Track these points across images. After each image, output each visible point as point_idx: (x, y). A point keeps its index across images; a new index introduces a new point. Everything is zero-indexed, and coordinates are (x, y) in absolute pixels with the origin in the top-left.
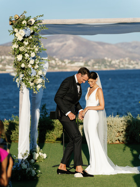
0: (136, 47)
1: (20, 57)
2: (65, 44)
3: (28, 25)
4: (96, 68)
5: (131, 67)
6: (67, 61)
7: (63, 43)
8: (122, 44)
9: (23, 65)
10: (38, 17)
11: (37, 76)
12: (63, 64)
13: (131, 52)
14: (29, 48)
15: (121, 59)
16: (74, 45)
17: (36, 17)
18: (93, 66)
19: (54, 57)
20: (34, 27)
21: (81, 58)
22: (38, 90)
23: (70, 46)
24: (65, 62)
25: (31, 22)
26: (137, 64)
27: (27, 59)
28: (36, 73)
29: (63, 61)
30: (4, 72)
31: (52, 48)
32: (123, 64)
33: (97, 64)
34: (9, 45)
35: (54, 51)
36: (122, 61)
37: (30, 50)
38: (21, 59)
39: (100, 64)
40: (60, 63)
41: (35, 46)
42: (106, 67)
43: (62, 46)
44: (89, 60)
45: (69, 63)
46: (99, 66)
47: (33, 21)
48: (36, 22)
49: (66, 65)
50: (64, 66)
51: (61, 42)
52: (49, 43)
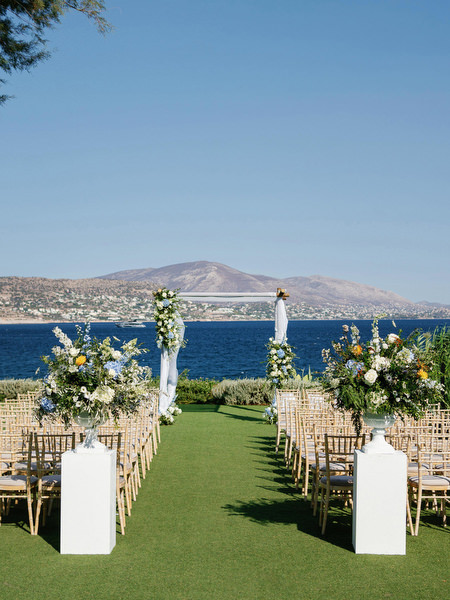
0: (318, 284)
2: (205, 278)
3: (167, 297)
4: (253, 318)
5: (310, 317)
7: (201, 276)
8: (296, 279)
12: (200, 310)
13: (309, 293)
14: (168, 316)
16: (219, 280)
18: (248, 314)
23: (212, 281)
24: (202, 307)
25: (170, 294)
26: (320, 311)
29: (199, 306)
30: (104, 321)
31: (183, 283)
32: (296, 312)
33: (256, 311)
34: (113, 277)
36: (295, 307)
39: (260, 312)
42: (269, 317)
43: (200, 281)
45: (209, 308)
46: (257, 314)
49: (204, 311)
50: (202, 313)
51: (197, 275)
52: (178, 276)
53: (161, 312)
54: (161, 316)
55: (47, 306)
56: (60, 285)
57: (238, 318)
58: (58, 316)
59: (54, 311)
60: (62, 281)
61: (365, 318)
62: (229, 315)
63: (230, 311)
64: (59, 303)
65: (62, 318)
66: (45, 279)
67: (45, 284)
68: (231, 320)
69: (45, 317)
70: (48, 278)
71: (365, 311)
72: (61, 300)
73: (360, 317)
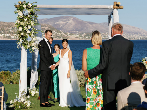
1: (21, 29)
2: (68, 23)
3: (27, 8)
4: (87, 38)
6: (68, 34)
7: (66, 22)
9: (22, 34)
10: (34, 3)
11: (32, 41)
12: (66, 35)
14: (27, 23)
15: (103, 33)
16: (74, 23)
17: (32, 3)
18: (85, 37)
19: (60, 30)
20: (31, 9)
21: (78, 32)
22: (33, 50)
23: (71, 24)
24: (67, 34)
25: (29, 6)
27: (26, 30)
28: (31, 39)
29: (66, 34)
31: (59, 25)
32: (104, 36)
33: (88, 36)
35: (60, 27)
36: (104, 35)
37: (28, 24)
38: (22, 30)
39: (90, 36)
40: (64, 34)
41: (31, 22)
43: (66, 24)
44: (83, 33)
45: (69, 35)
46: (89, 37)
47: (31, 6)
48: (32, 6)
49: (68, 36)
50: (67, 36)
51: (65, 21)
52: (57, 22)
53: (22, 20)
54: (22, 23)
55: (5, 33)
56: (10, 25)
57: (81, 39)
58: (9, 37)
59: (8, 35)
60: (11, 23)
61: (131, 39)
62: (77, 37)
63: (78, 36)
64: (10, 32)
65: (11, 38)
66: (4, 22)
67: (4, 24)
68: (78, 39)
69: (4, 37)
70: (6, 22)
71: (132, 36)
72: (10, 31)
73: (130, 38)
